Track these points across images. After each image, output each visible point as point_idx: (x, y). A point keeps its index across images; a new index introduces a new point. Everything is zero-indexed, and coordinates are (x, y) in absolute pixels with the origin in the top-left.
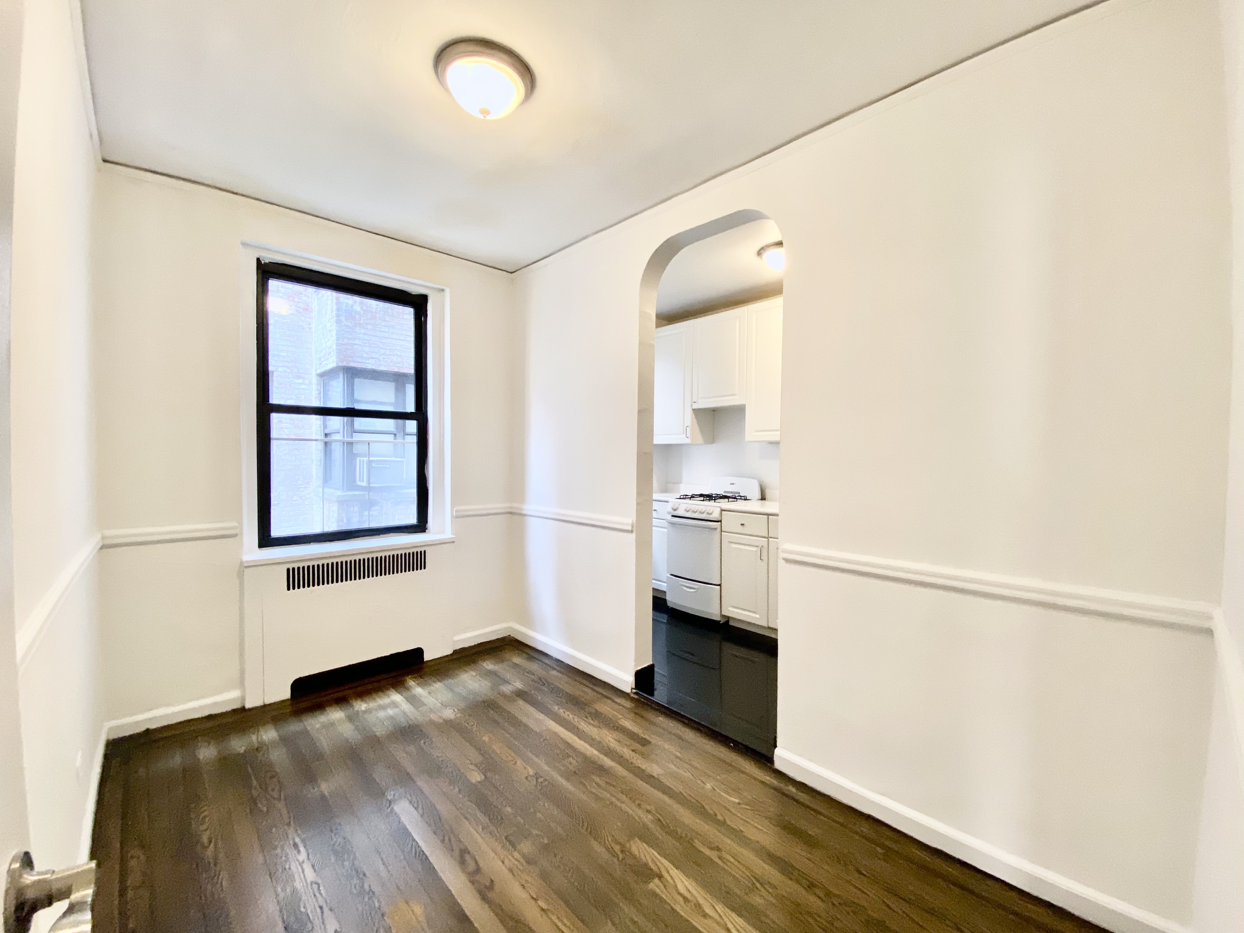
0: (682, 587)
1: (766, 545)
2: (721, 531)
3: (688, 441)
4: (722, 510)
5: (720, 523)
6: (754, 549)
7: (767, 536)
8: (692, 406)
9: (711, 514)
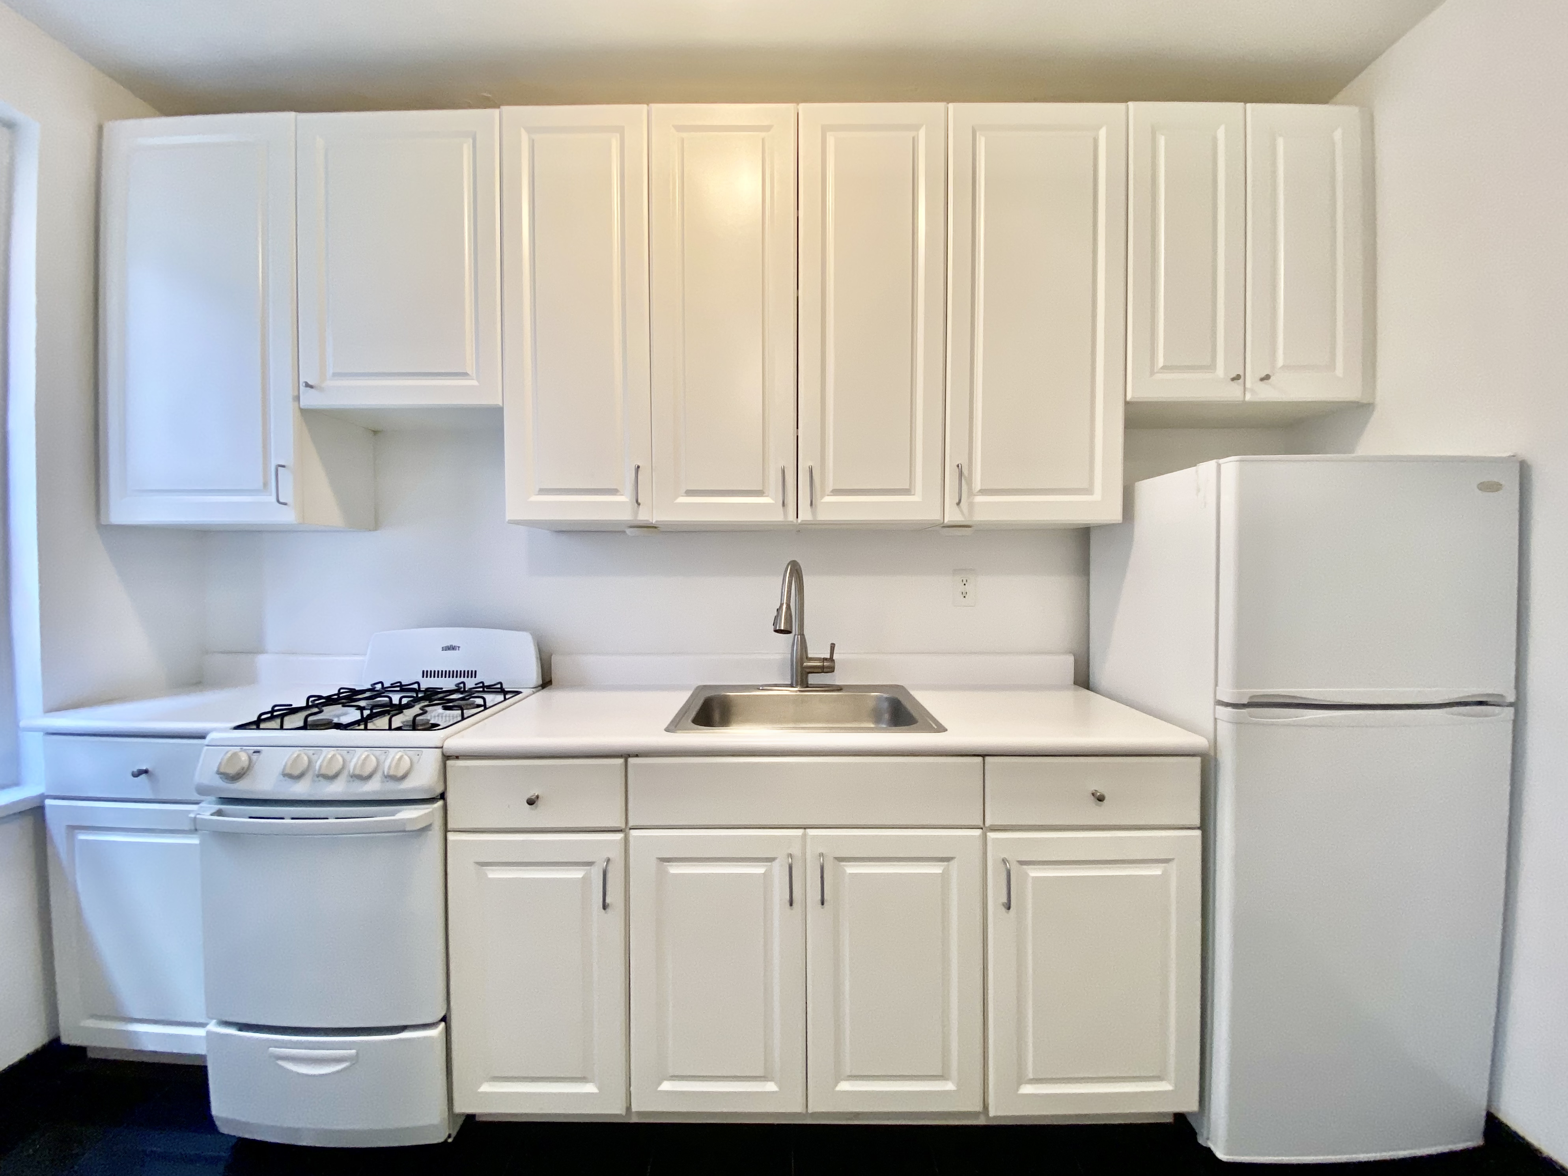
0: (280, 1063)
1: (616, 855)
2: (446, 831)
3: (287, 516)
4: (446, 757)
5: (440, 803)
6: (577, 874)
7: (623, 826)
8: (297, 398)
9: (404, 777)
